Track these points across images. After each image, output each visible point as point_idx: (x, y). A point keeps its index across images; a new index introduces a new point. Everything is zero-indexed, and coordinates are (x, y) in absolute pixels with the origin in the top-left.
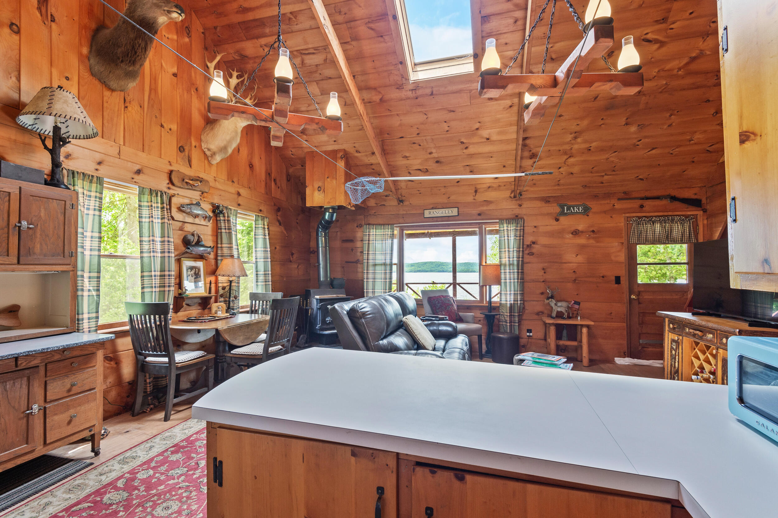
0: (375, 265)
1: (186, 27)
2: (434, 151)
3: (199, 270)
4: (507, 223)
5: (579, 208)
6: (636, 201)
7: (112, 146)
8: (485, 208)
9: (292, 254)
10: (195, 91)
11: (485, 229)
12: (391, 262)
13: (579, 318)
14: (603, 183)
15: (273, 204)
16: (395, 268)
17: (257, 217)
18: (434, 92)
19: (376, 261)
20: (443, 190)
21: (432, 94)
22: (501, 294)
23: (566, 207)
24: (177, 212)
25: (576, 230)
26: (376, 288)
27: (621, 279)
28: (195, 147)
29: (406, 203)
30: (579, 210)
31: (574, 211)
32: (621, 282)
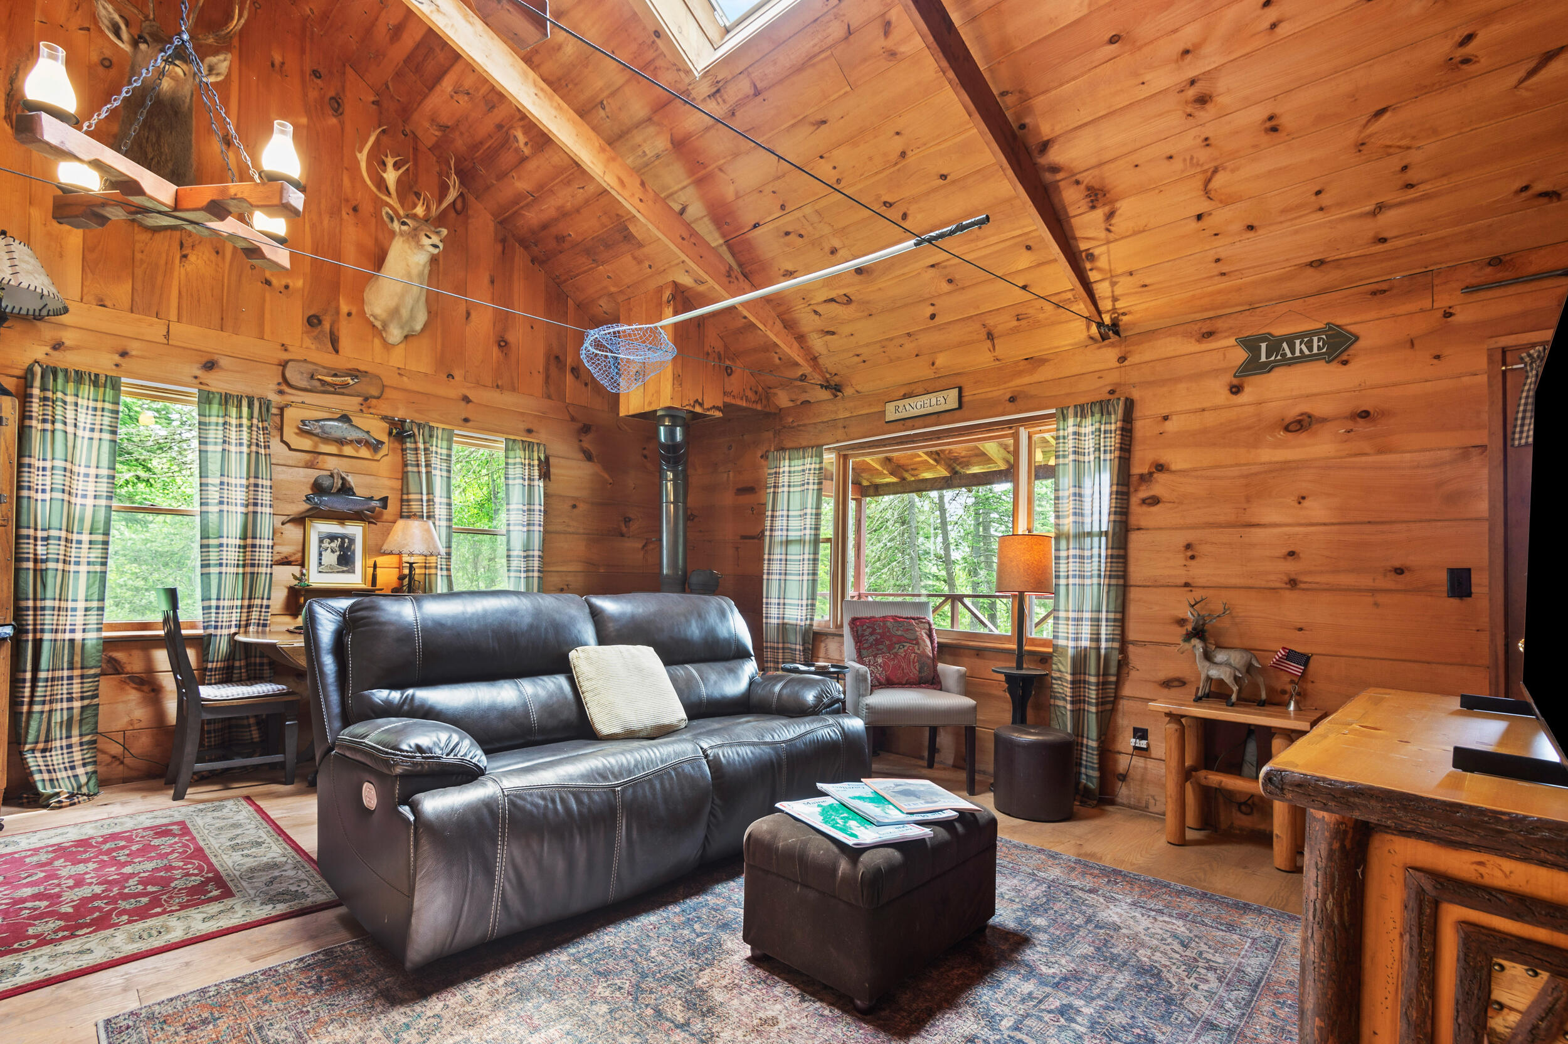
0: (788, 542)
1: (332, 98)
2: (836, 243)
3: (352, 541)
4: (1076, 416)
5: (1311, 341)
6: (1547, 283)
7: (151, 325)
8: (1026, 379)
9: (627, 520)
10: (351, 212)
11: (1030, 438)
12: (817, 535)
13: (1292, 707)
14: (1383, 240)
15: (568, 418)
16: (825, 550)
17: (511, 443)
18: (759, 85)
19: (790, 533)
20: (910, 346)
21: (757, 93)
22: (1056, 618)
23: (1264, 346)
24: (297, 434)
25: (1302, 414)
26: (788, 595)
27: (1475, 578)
28: (349, 314)
29: (849, 391)
30: (1310, 349)
31: (1293, 352)
32: (1473, 590)
